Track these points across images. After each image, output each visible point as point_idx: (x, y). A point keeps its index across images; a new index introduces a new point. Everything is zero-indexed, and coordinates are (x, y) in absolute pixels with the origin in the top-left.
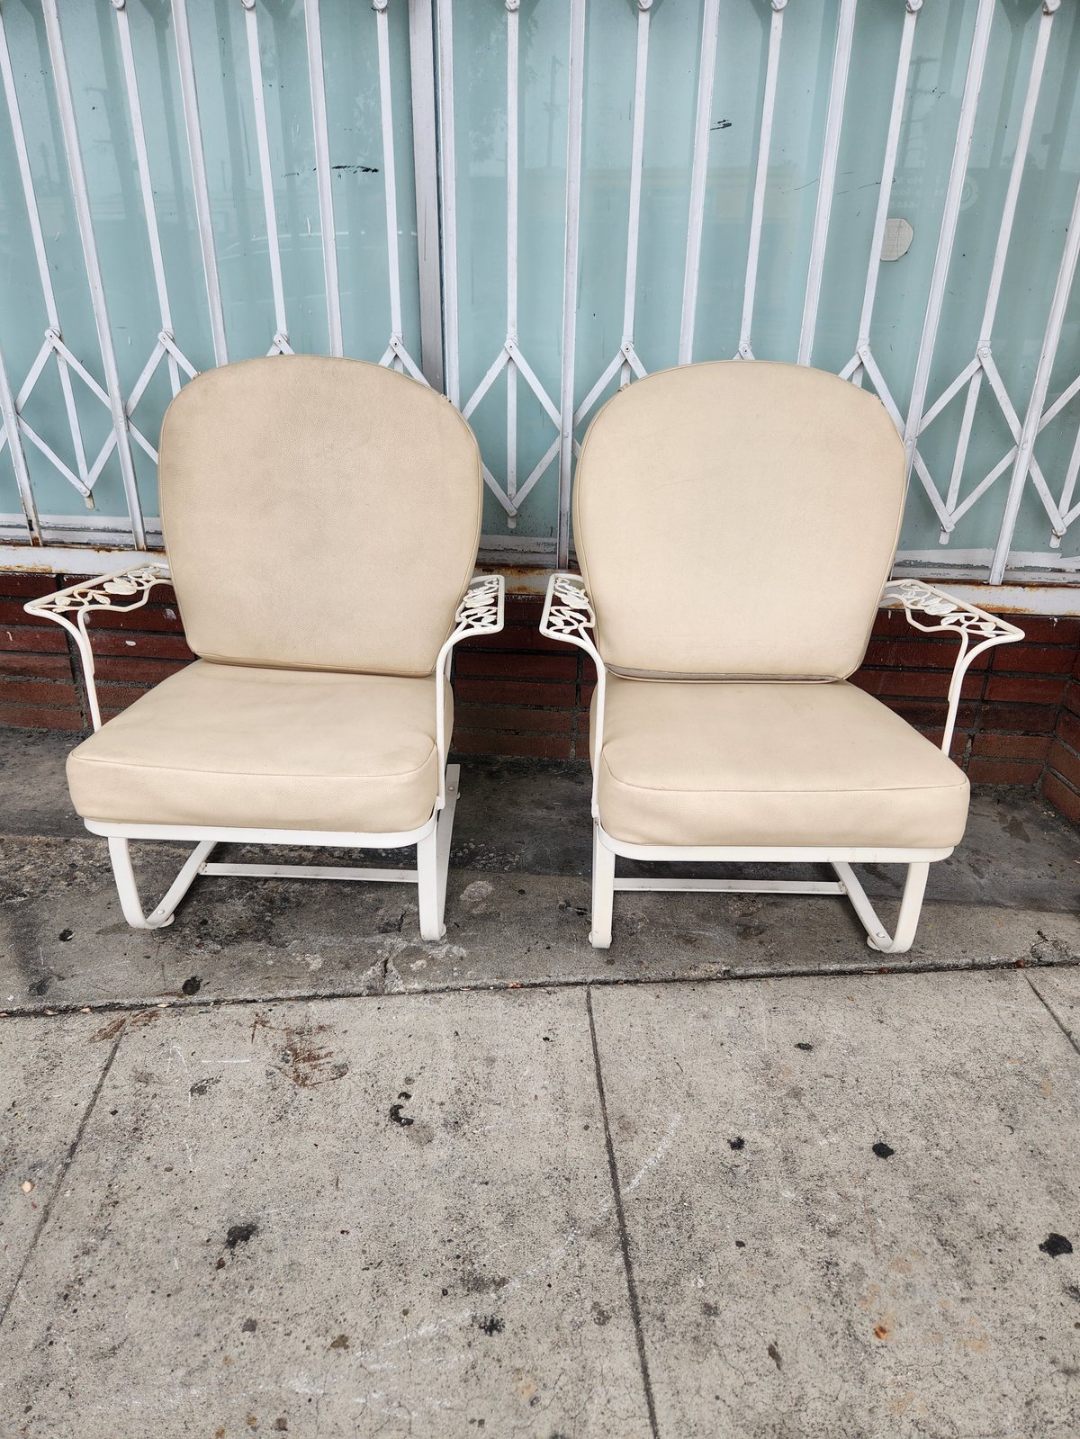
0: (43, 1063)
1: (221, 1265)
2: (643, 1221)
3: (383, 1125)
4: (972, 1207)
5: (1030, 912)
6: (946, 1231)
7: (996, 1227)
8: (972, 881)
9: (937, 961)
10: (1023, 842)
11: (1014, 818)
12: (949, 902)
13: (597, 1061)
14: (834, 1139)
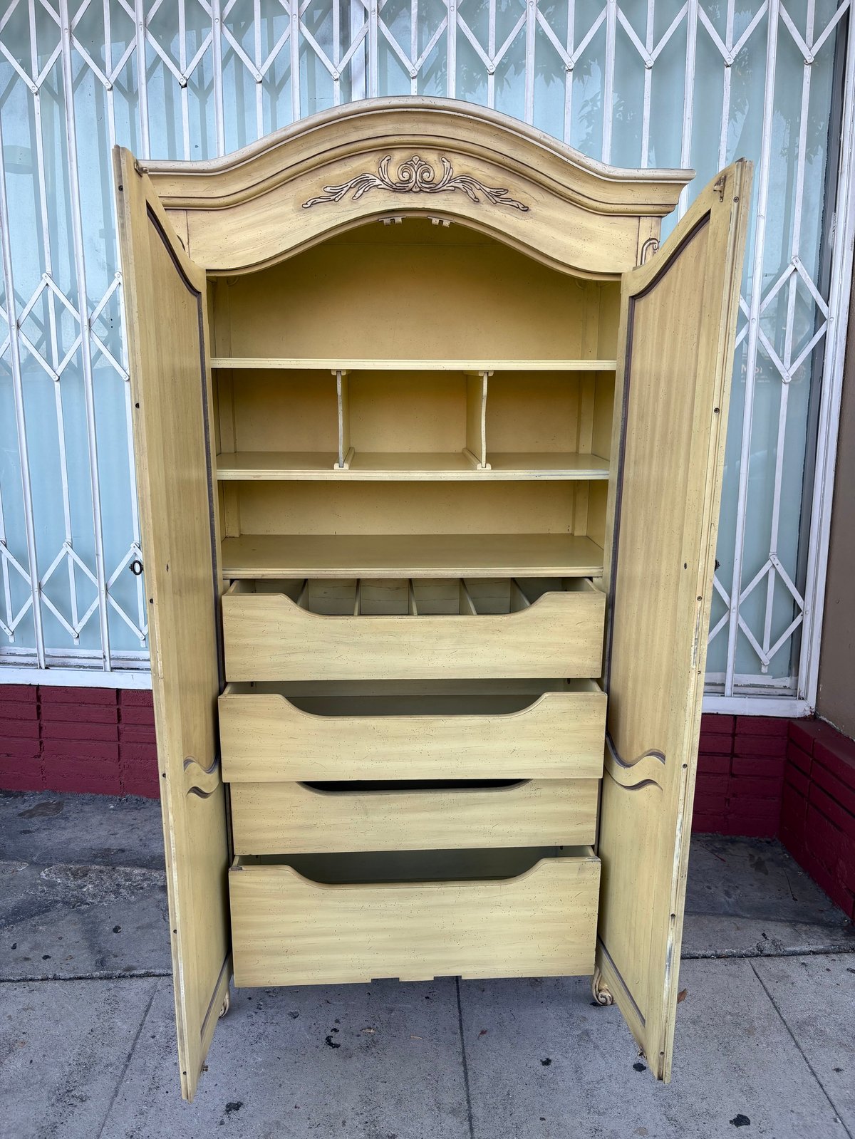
0: (107, 1007)
1: (222, 1123)
2: (483, 1105)
3: (321, 1047)
4: (691, 1100)
5: (760, 921)
6: (672, 1112)
7: (705, 1110)
8: (723, 900)
9: (692, 952)
10: (764, 875)
11: (759, 858)
12: (705, 914)
13: (460, 1012)
14: (610, 1060)
